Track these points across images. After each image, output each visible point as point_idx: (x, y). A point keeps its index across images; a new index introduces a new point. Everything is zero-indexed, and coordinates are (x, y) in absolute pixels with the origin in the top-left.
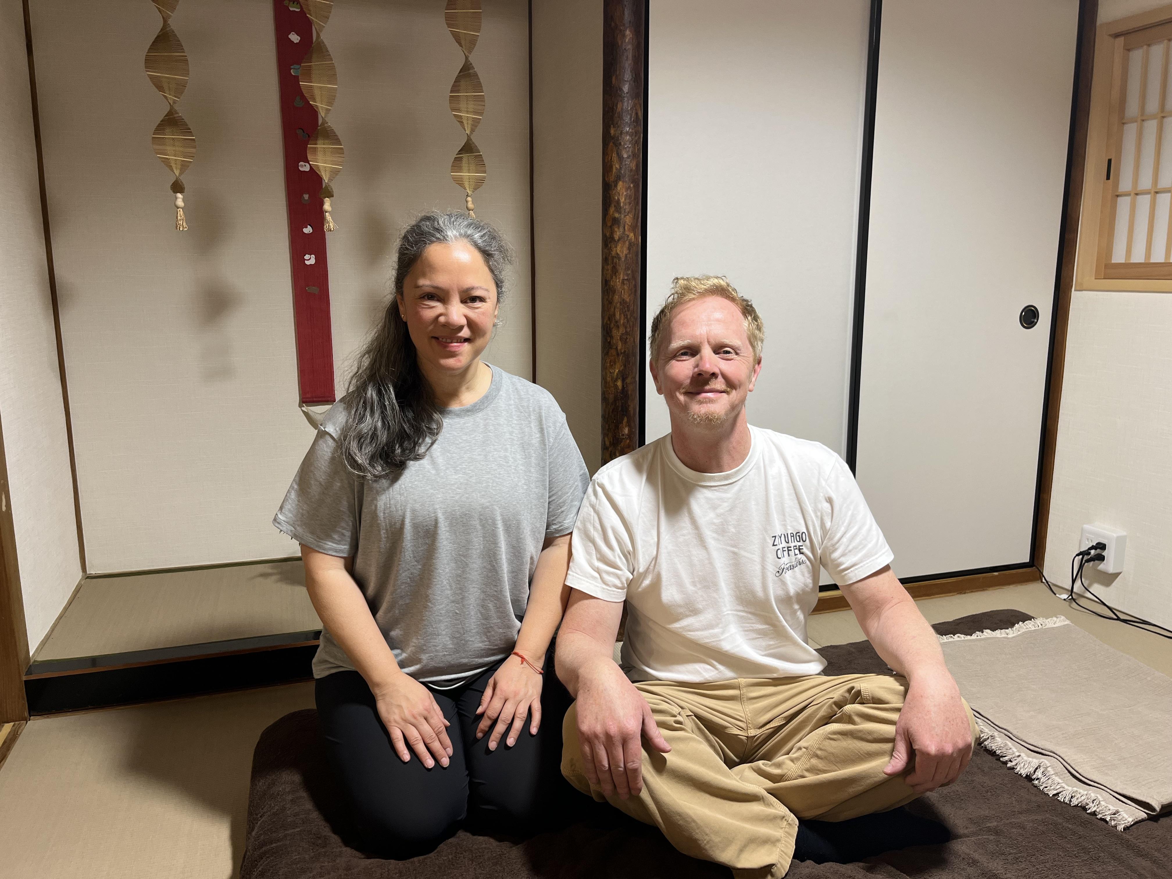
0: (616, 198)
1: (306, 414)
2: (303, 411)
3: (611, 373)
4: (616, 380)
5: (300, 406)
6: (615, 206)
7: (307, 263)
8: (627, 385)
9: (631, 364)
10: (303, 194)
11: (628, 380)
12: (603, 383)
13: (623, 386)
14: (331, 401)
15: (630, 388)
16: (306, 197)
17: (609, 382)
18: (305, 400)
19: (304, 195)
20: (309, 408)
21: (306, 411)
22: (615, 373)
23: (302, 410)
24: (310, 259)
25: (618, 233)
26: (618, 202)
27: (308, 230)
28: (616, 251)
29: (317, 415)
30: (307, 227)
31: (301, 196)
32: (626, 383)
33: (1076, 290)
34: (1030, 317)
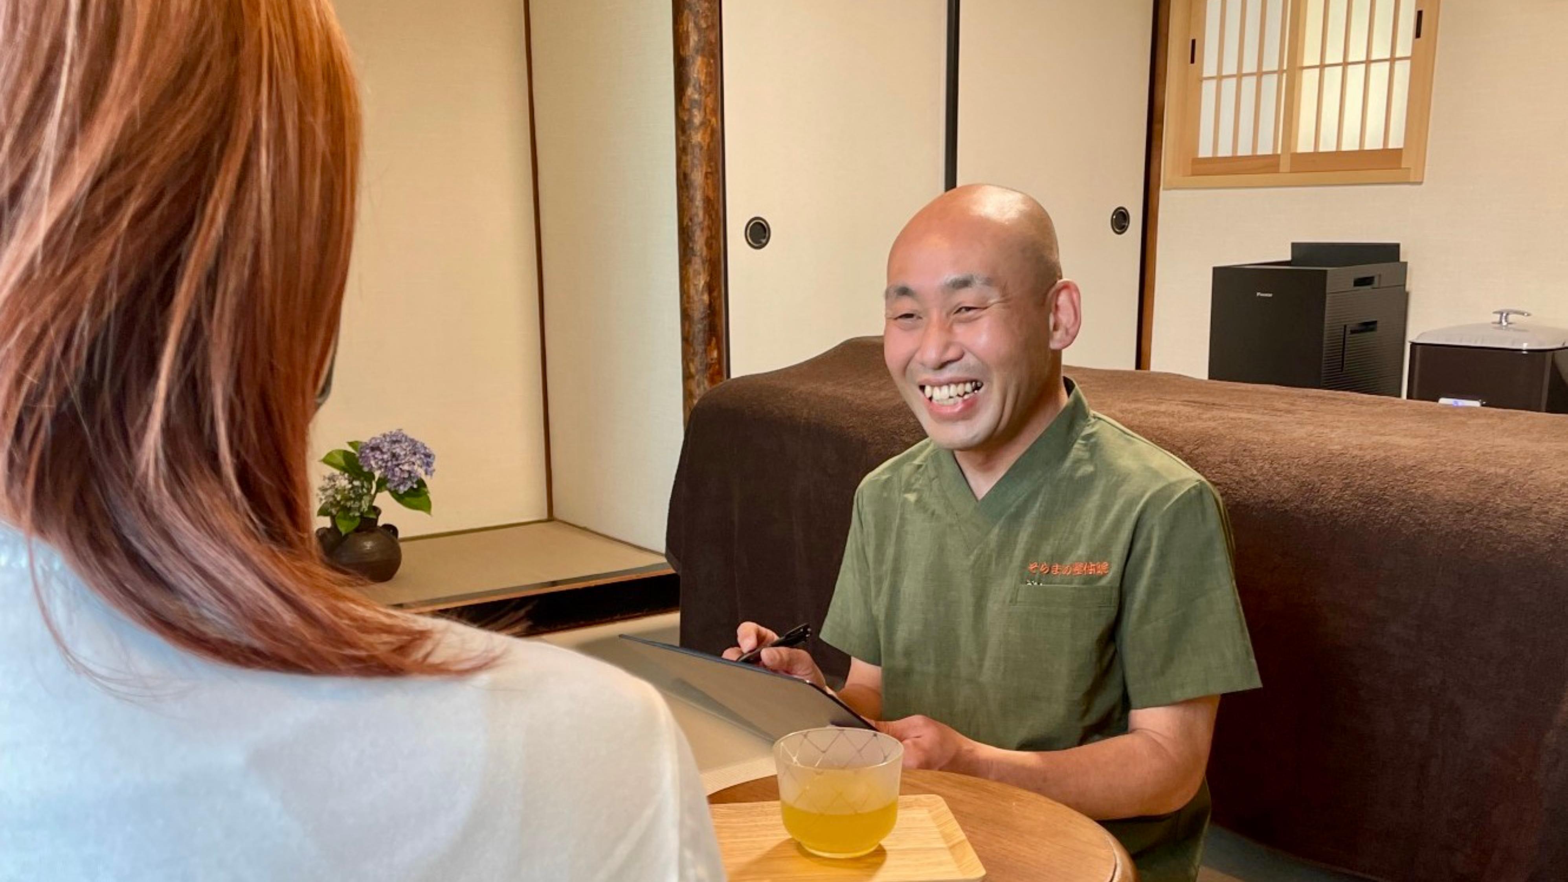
3: (695, 285)
4: (702, 293)
6: (694, 85)
11: (715, 294)
13: (710, 301)
15: (718, 302)
17: (693, 296)
22: (701, 285)
26: (698, 80)
28: (697, 138)
32: (713, 297)
33: (1164, 189)
34: (1120, 220)
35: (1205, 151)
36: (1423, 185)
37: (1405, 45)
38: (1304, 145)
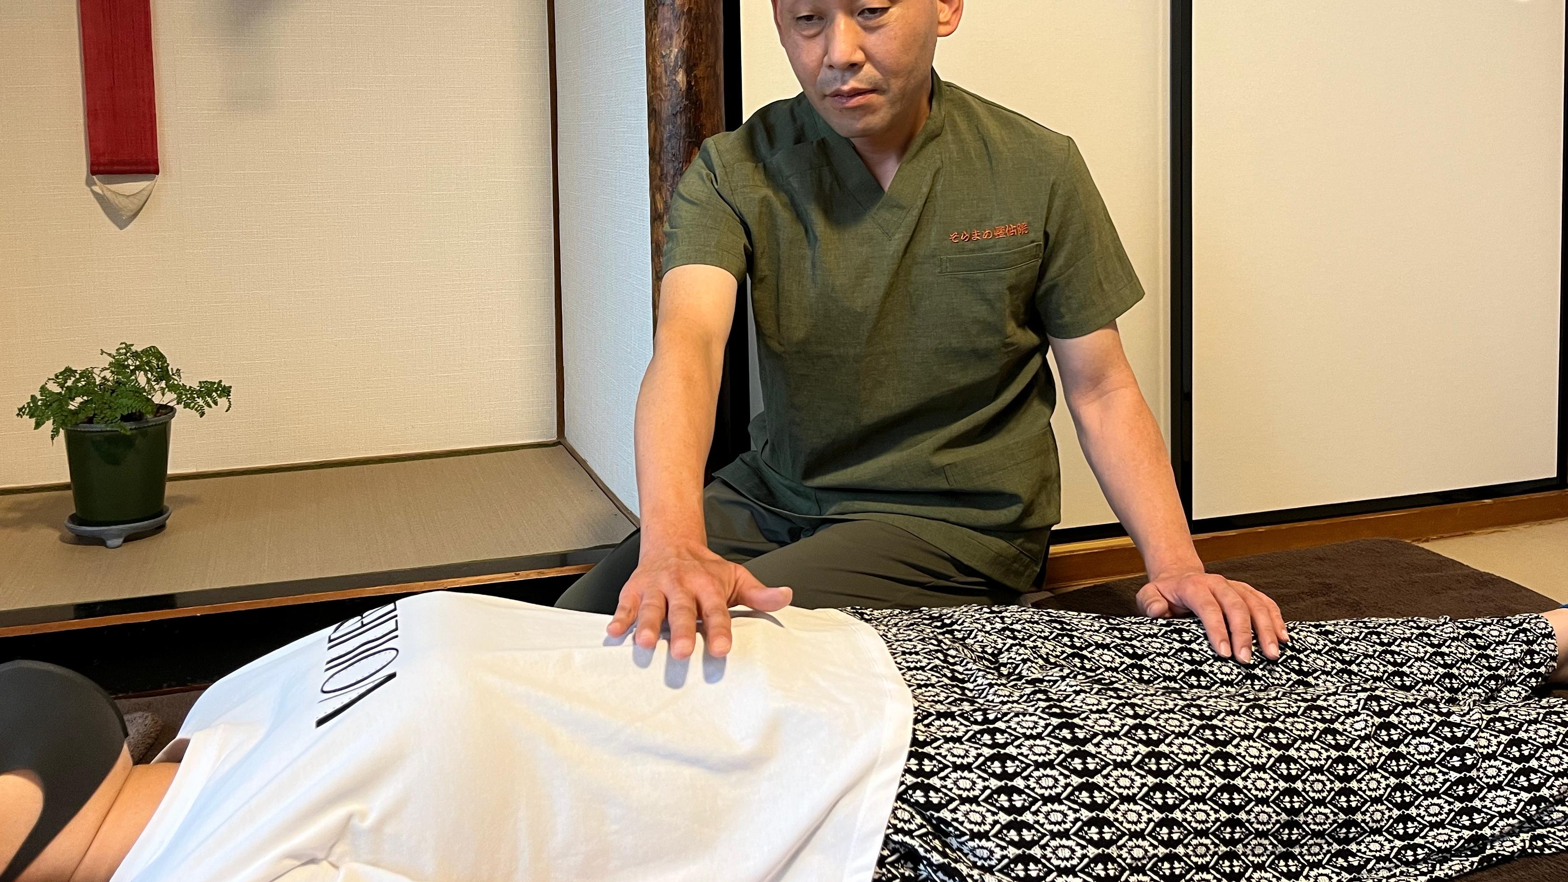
1: (102, 200)
2: (95, 193)
3: (663, 57)
4: (675, 73)
5: (89, 183)
8: (696, 82)
9: (704, 37)
11: (699, 72)
12: (650, 79)
13: (689, 82)
14: (148, 172)
15: (704, 86)
17: (660, 78)
18: (96, 168)
20: (109, 186)
21: (100, 192)
22: (672, 56)
23: (93, 190)
29: (121, 199)
32: (695, 76)
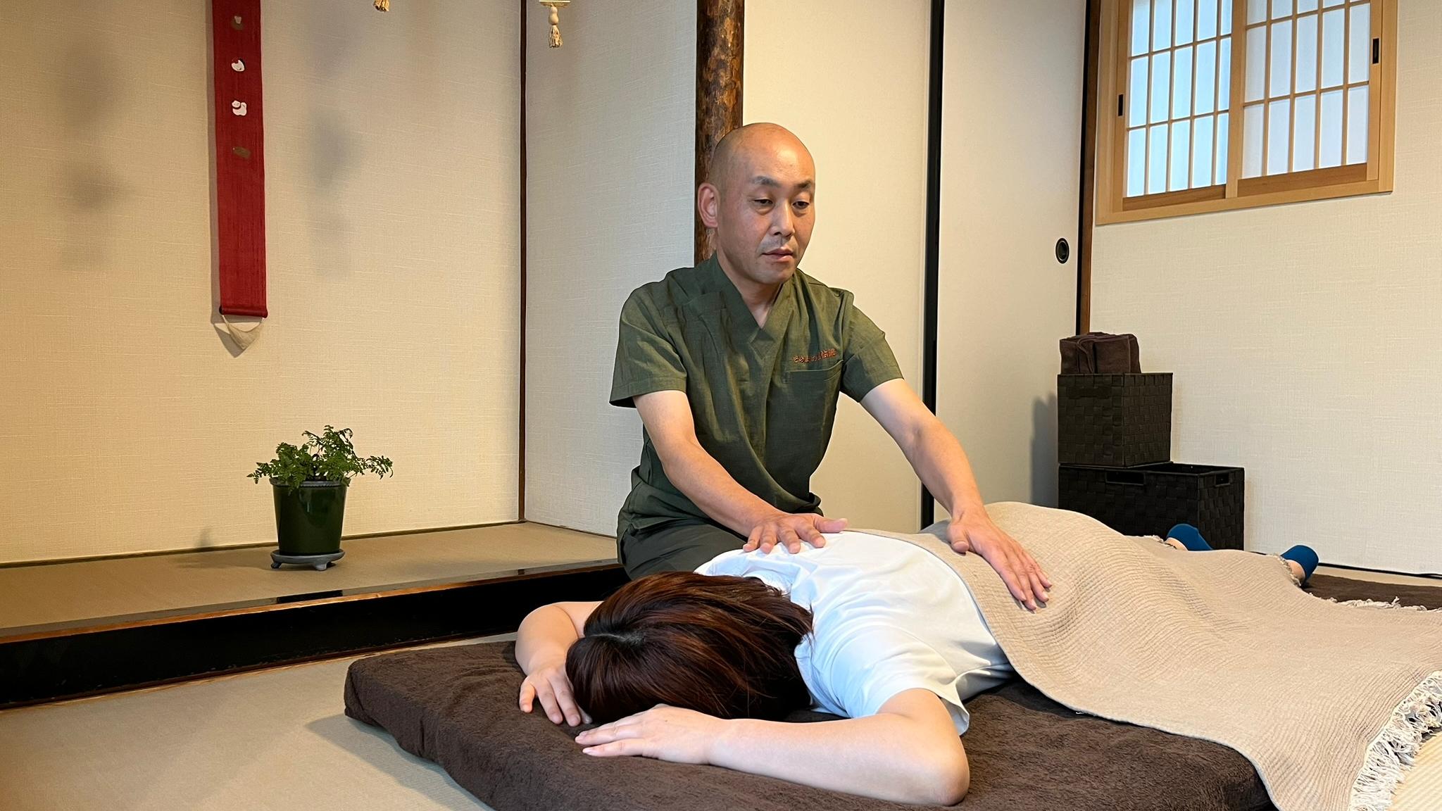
0: (723, 36)
2: (217, 329)
6: (721, 46)
7: (236, 112)
10: (234, 15)
14: (259, 316)
16: (238, 20)
18: (221, 312)
19: (235, 17)
21: (221, 327)
23: (215, 327)
24: (240, 107)
25: (725, 79)
26: (725, 41)
27: (238, 66)
28: (722, 99)
29: (237, 334)
30: (237, 63)
31: (231, 18)
33: (1097, 226)
34: (1062, 250)
35: (1134, 189)
36: (1393, 193)
37: (1360, 68)
38: (1252, 171)
